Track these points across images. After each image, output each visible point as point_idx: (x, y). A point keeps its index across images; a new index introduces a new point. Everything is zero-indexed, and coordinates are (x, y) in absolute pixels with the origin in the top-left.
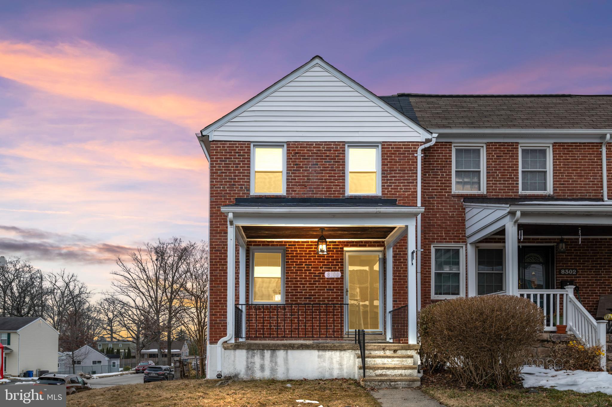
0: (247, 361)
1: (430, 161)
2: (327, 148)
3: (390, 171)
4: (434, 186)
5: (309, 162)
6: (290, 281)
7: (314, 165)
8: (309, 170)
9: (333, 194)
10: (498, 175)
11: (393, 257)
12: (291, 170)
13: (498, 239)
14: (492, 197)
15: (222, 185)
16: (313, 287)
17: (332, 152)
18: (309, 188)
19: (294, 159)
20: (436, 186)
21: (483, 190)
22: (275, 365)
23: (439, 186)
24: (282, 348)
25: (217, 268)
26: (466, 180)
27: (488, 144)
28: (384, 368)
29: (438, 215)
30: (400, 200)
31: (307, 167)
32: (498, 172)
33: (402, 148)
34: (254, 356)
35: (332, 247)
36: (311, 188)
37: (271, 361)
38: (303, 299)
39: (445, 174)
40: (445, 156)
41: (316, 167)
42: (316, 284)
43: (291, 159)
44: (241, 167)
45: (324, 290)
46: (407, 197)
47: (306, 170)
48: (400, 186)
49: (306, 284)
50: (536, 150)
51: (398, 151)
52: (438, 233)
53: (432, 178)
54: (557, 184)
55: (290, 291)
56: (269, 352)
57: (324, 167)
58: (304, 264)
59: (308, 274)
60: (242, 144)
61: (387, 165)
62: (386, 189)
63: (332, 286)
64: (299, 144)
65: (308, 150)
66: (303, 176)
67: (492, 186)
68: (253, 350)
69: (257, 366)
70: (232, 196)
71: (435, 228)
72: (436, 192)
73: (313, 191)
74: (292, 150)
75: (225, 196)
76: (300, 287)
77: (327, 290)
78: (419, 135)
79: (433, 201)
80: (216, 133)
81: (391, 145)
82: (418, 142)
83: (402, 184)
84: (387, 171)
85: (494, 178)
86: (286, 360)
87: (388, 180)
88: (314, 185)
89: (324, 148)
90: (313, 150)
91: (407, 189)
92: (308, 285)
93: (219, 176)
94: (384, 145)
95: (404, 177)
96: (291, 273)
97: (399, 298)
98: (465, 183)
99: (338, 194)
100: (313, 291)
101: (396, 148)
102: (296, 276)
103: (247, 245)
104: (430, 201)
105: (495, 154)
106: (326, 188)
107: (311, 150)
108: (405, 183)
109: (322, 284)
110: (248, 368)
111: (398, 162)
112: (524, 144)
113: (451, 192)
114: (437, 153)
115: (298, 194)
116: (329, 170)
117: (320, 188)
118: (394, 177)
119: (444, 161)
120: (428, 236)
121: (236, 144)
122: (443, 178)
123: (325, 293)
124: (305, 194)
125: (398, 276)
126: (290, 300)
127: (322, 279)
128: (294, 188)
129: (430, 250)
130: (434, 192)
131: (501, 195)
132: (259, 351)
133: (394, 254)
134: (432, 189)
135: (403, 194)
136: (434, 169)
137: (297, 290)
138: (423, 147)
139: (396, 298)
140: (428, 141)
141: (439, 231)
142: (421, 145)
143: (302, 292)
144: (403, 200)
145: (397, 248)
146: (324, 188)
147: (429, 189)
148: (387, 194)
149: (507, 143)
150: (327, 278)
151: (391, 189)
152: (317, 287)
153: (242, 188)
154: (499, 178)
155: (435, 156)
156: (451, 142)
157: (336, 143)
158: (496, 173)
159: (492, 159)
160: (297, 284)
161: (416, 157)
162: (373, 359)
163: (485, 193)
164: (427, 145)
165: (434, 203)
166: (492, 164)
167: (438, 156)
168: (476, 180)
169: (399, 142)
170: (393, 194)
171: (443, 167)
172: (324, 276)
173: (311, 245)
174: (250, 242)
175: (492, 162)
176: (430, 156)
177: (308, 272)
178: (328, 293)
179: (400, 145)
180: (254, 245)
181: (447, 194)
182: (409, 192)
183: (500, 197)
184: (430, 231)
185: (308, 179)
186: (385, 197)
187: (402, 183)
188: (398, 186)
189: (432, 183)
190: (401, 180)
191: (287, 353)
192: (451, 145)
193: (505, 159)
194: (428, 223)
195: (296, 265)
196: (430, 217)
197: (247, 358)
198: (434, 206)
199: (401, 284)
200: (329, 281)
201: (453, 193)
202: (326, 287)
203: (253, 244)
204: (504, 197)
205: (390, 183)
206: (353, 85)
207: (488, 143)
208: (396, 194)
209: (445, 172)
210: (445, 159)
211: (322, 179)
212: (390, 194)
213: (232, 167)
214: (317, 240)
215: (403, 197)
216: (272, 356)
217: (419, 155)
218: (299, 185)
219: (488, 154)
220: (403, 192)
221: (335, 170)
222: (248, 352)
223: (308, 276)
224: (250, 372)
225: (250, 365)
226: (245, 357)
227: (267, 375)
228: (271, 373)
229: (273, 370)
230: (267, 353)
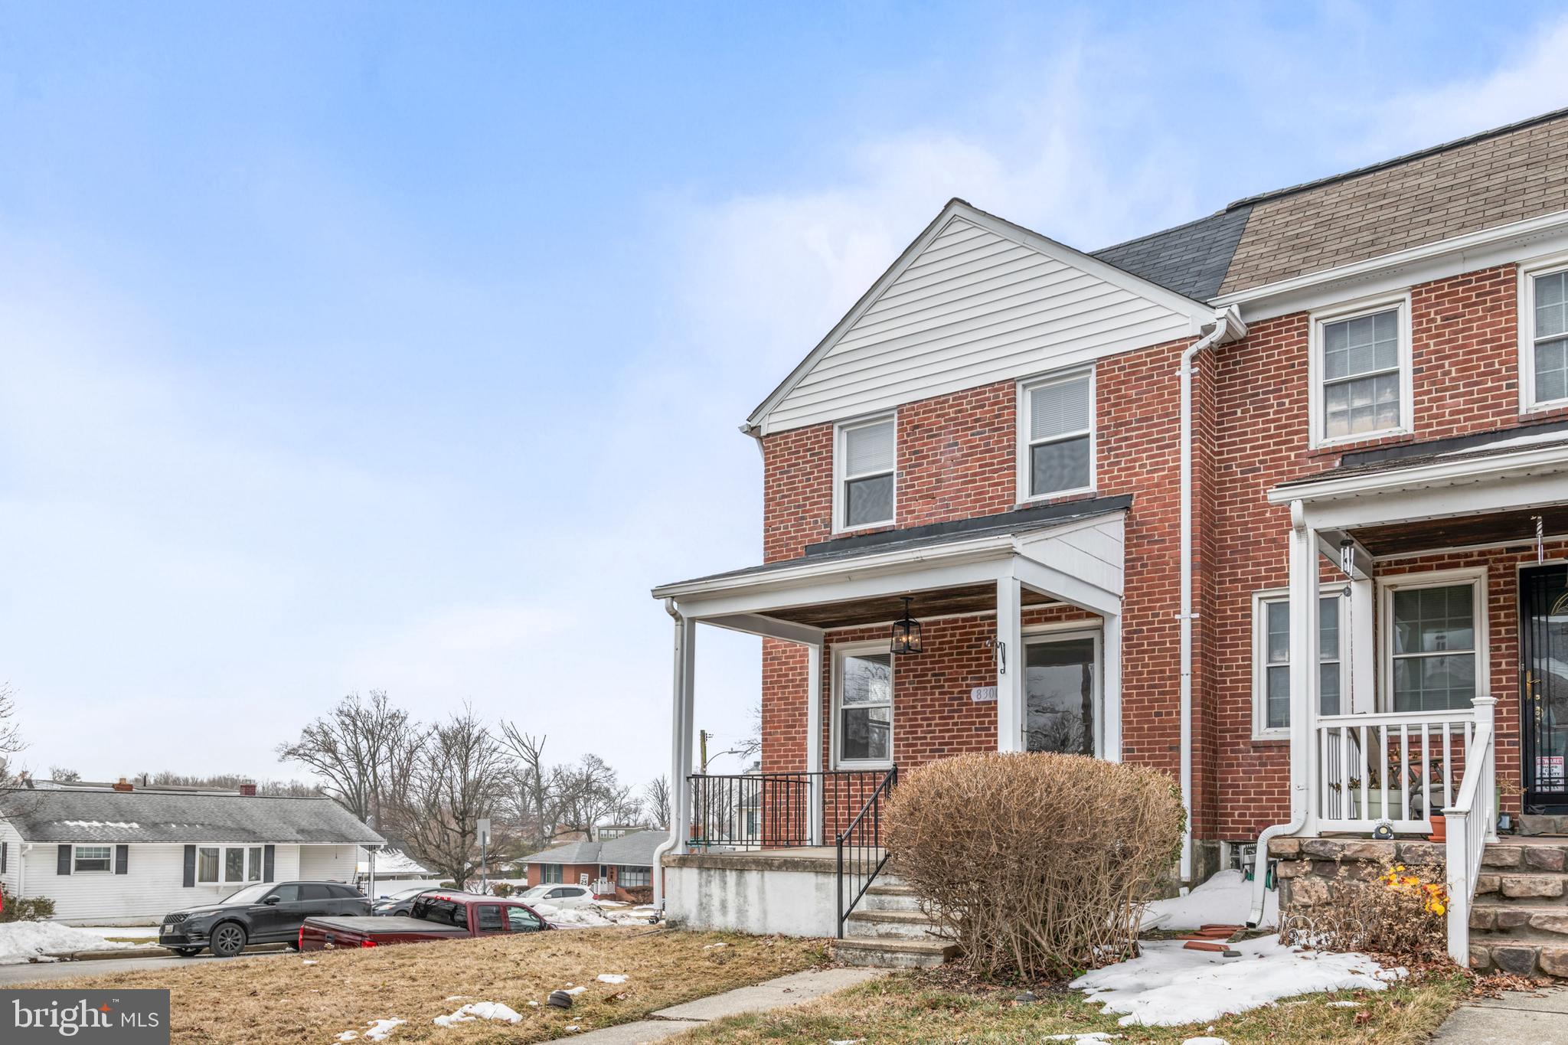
0: (700, 892)
1: (1247, 375)
2: (977, 401)
3: (1116, 426)
4: (1257, 439)
5: (940, 441)
6: (903, 714)
7: (949, 445)
8: (939, 461)
9: (989, 505)
10: (1449, 373)
11: (1125, 639)
12: (904, 468)
13: (1451, 556)
14: (1428, 439)
15: (782, 522)
16: (948, 724)
17: (986, 408)
18: (941, 501)
19: (912, 441)
20: (1264, 438)
21: (1406, 426)
22: (745, 902)
23: (1271, 437)
24: (754, 867)
25: (774, 694)
26: (1359, 403)
27: (1416, 291)
29: (1268, 515)
30: (1139, 496)
31: (936, 455)
32: (1447, 363)
33: (1145, 364)
34: (710, 882)
35: (986, 628)
36: (945, 500)
37: (738, 894)
38: (927, 753)
39: (1287, 401)
40: (1286, 352)
41: (954, 451)
42: (953, 717)
43: (906, 442)
44: (815, 479)
45: (970, 730)
46: (1158, 485)
47: (934, 462)
48: (1141, 459)
49: (934, 719)
51: (1134, 373)
52: (1269, 563)
53: (1252, 417)
55: (902, 736)
56: (734, 873)
57: (971, 447)
58: (930, 673)
59: (937, 696)
60: (817, 430)
61: (1109, 413)
62: (1105, 473)
63: (987, 720)
64: (919, 407)
65: (938, 416)
66: (929, 476)
67: (1430, 408)
68: (709, 869)
69: (716, 903)
70: (800, 543)
71: (1259, 550)
72: (1264, 454)
73: (947, 506)
74: (908, 423)
75: (787, 545)
76: (921, 726)
77: (976, 729)
78: (1184, 321)
79: (1254, 478)
80: (774, 418)
81: (1117, 362)
82: (1185, 339)
83: (1144, 455)
84: (1108, 427)
85: (1434, 383)
86: (762, 891)
87: (1110, 450)
88: (950, 492)
89: (970, 402)
90: (949, 414)
91: (1157, 463)
92: (937, 721)
93: (778, 504)
94: (1102, 366)
95: (1152, 434)
96: (905, 695)
97: (1138, 743)
98: (1357, 412)
99: (999, 503)
100: (947, 735)
101: (1131, 367)
102: (914, 701)
103: (826, 641)
104: (1247, 479)
105: (1436, 313)
106: (975, 495)
107: (943, 415)
108: (1151, 449)
109: (966, 717)
110: (703, 907)
111: (1136, 400)
113: (1306, 446)
114: (1264, 350)
115: (918, 517)
116: (981, 452)
117: (961, 497)
118: (1126, 439)
119: (1285, 367)
120: (1243, 573)
121: (822, 429)
122: (1282, 412)
123: (972, 736)
124: (931, 515)
125: (1135, 687)
126: (901, 756)
127: (966, 704)
128: (910, 506)
129: (1250, 608)
130: (1257, 455)
131: (1459, 429)
132: (717, 872)
133: (1128, 632)
134: (1252, 448)
135: (1148, 479)
136: (1257, 394)
137: (916, 732)
139: (1132, 743)
140: (1208, 329)
141: (1273, 556)
142: (1185, 347)
143: (925, 738)
144: (1146, 494)
145: (1133, 617)
146: (969, 495)
147: (1244, 449)
148: (1109, 485)
150: (977, 703)
151: (1119, 470)
152: (955, 724)
153: (816, 522)
154: (1452, 380)
155: (1261, 358)
156: (1304, 312)
157: (996, 386)
158: (1442, 366)
159: (1429, 330)
160: (916, 720)
161: (1179, 378)
163: (1411, 431)
164: (1203, 344)
165: (1258, 485)
166: (1427, 345)
167: (1268, 357)
168: (1387, 397)
169: (1136, 351)
170: (1123, 483)
171: (1283, 382)
172: (969, 698)
173: (944, 629)
174: (830, 634)
175: (1430, 338)
176: (1245, 362)
177: (937, 691)
178: (978, 736)
179: (1140, 357)
180: (838, 641)
181: (1293, 454)
182: (1163, 469)
183: (1455, 433)
184: (1247, 559)
185: (938, 481)
186: (1104, 493)
187: (1145, 450)
188: (1135, 460)
189: (1253, 432)
190: (1142, 443)
191: (763, 876)
192: (1307, 320)
193: (1470, 321)
194: (1241, 538)
195: (914, 677)
196: (1247, 523)
197: (700, 886)
198: (1258, 492)
199: (1143, 708)
200: (980, 710)
201: (1312, 447)
202: (974, 723)
203: (835, 638)
204: (1469, 432)
205: (1116, 456)
206: (1030, 240)
207: (1414, 287)
208: (1130, 482)
209: (1288, 396)
210: (1287, 360)
211: (966, 476)
212: (1116, 484)
213: (799, 482)
215: (1149, 487)
216: (739, 884)
217: (1185, 372)
218: (921, 497)
219: (1417, 318)
220: (1148, 472)
221: (992, 450)
222: (700, 874)
223: (938, 700)
224: (704, 915)
225: (704, 901)
226: (696, 884)
227: (731, 921)
228: (738, 918)
229: (741, 912)
230: (731, 877)
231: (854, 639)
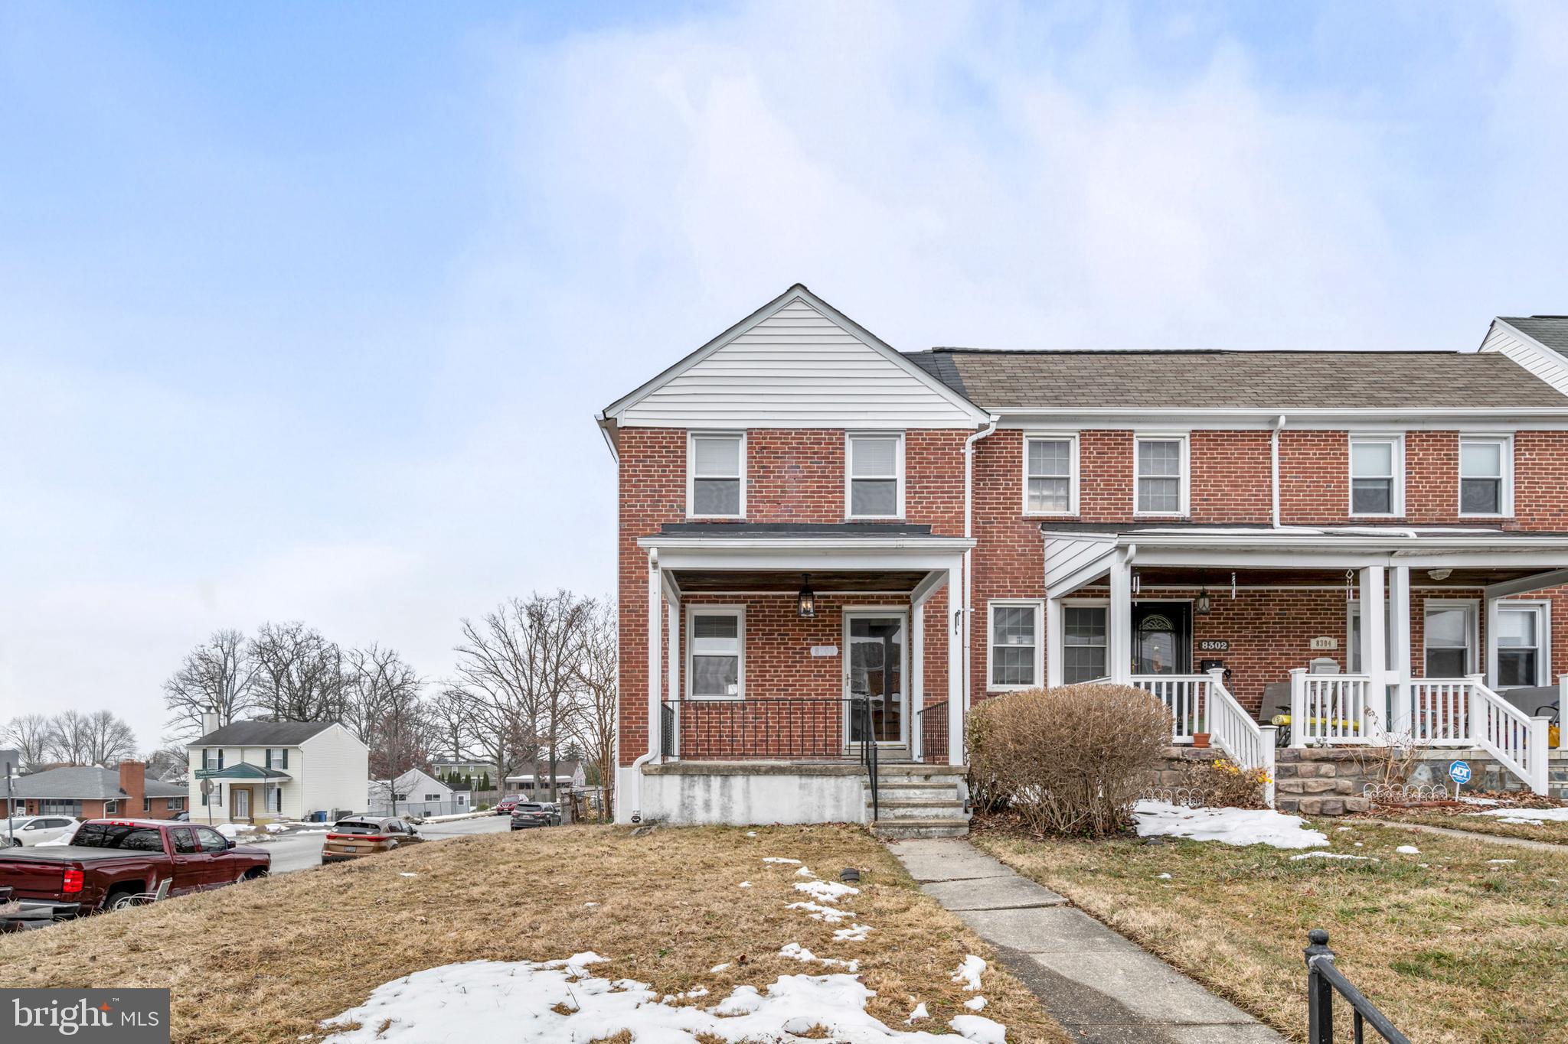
0: (682, 795)
1: (987, 462)
2: (814, 439)
3: (920, 477)
4: (992, 504)
5: (785, 462)
6: (753, 662)
7: (792, 467)
8: (784, 477)
9: (825, 516)
10: (1099, 485)
11: (925, 621)
12: (754, 477)
13: (1099, 591)
14: (1088, 521)
15: (638, 501)
16: (792, 671)
17: (823, 446)
18: (785, 507)
19: (760, 457)
20: (997, 504)
21: (1075, 511)
22: (729, 800)
23: (1001, 503)
24: (741, 773)
25: (632, 640)
26: (1046, 493)
27: (1083, 434)
28: (908, 805)
29: (998, 552)
30: (935, 527)
31: (781, 472)
32: (1099, 479)
33: (940, 439)
34: (693, 786)
35: (822, 604)
36: (788, 506)
37: (722, 794)
38: (775, 692)
39: (1011, 483)
40: (1011, 453)
41: (796, 472)
42: (796, 667)
43: (755, 457)
44: (670, 471)
45: (810, 676)
46: (947, 522)
47: (779, 477)
48: (937, 503)
49: (780, 667)
50: (1162, 443)
51: (932, 444)
52: (999, 582)
53: (989, 489)
54: (1196, 500)
55: (753, 678)
56: (719, 779)
57: (811, 472)
58: (776, 633)
59: (782, 650)
60: (672, 433)
61: (915, 468)
62: (912, 507)
63: (823, 669)
64: (768, 433)
65: (782, 443)
66: (775, 487)
67: (1090, 504)
68: (692, 776)
69: (699, 802)
70: (656, 520)
71: (993, 573)
72: (997, 513)
73: (791, 511)
74: (757, 443)
75: (643, 520)
76: (769, 671)
77: (815, 676)
78: (968, 418)
79: (990, 528)
80: (629, 415)
81: (921, 434)
82: (967, 429)
83: (939, 500)
84: (915, 477)
85: (1091, 490)
86: (747, 793)
87: (915, 493)
88: (793, 502)
89: (809, 439)
90: (791, 443)
91: (948, 508)
92: (783, 669)
93: (634, 486)
94: (911, 434)
95: (944, 487)
96: (754, 648)
97: (933, 690)
98: (1044, 498)
99: (832, 516)
100: (791, 679)
101: (930, 439)
102: (762, 653)
103: (682, 601)
104: (986, 528)
105: (1094, 449)
106: (813, 507)
107: (787, 444)
108: (944, 497)
109: (806, 666)
110: (685, 806)
111: (934, 463)
112: (1143, 432)
113: (1021, 513)
114: (997, 448)
115: (765, 516)
116: (819, 477)
117: (802, 507)
118: (927, 487)
119: (1010, 462)
120: (983, 587)
121: (662, 433)
122: (1008, 489)
123: (811, 681)
124: (777, 516)
125: (932, 653)
126: (752, 693)
127: (806, 658)
128: (759, 506)
129: (986, 609)
130: (993, 513)
131: (1105, 518)
132: (702, 777)
133: (927, 617)
134: (989, 509)
135: (942, 517)
136: (993, 475)
137: (765, 676)
138: (975, 437)
139: (929, 690)
140: (983, 427)
141: (1001, 578)
142: (971, 434)
143: (773, 680)
144: (940, 526)
145: (931, 607)
146: (809, 507)
147: (984, 509)
148: (915, 517)
149: (1113, 431)
150: (815, 657)
151: (922, 508)
152: (798, 671)
153: (673, 506)
154: (1101, 489)
155: (995, 453)
156: (1021, 430)
157: (830, 431)
158: (1096, 480)
159: (1090, 458)
160: (765, 667)
161: (963, 454)
162: (891, 791)
163: (1078, 515)
164: (982, 435)
165: (993, 532)
166: (1089, 467)
167: (1000, 453)
168: (1062, 493)
169: (934, 430)
170: (924, 517)
171: (1009, 471)
172: (809, 653)
173: (789, 602)
174: (686, 596)
175: (1090, 462)
176: (986, 453)
177: (782, 647)
178: (816, 681)
179: (937, 434)
180: (693, 602)
181: (1013, 517)
182: (952, 512)
183: (1102, 521)
184: (985, 578)
185: (782, 492)
186: (911, 521)
187: (939, 498)
188: (933, 503)
189: (990, 499)
190: (938, 493)
191: (748, 780)
192: (1021, 435)
193: (1111, 458)
194: (982, 564)
195: (763, 634)
196: (986, 555)
197: (683, 789)
198: (993, 537)
199: (937, 667)
200: (818, 662)
201: (1023, 515)
202: (813, 671)
203: (691, 600)
204: (1109, 521)
205: (920, 498)
206: (858, 333)
207: (1083, 431)
208: (930, 517)
209: (1011, 480)
210: (1011, 457)
211: (806, 492)
212: (920, 517)
213: (655, 471)
214: (797, 593)
215: (942, 522)
216: (723, 786)
217: (969, 452)
218: (768, 502)
219: (1083, 449)
220: (942, 512)
221: (828, 477)
222: (683, 780)
223: (783, 653)
224: (686, 813)
225: (686, 801)
226: (679, 788)
227: (715, 816)
228: (722, 814)
229: (725, 809)
230: (716, 782)
231: (709, 602)
